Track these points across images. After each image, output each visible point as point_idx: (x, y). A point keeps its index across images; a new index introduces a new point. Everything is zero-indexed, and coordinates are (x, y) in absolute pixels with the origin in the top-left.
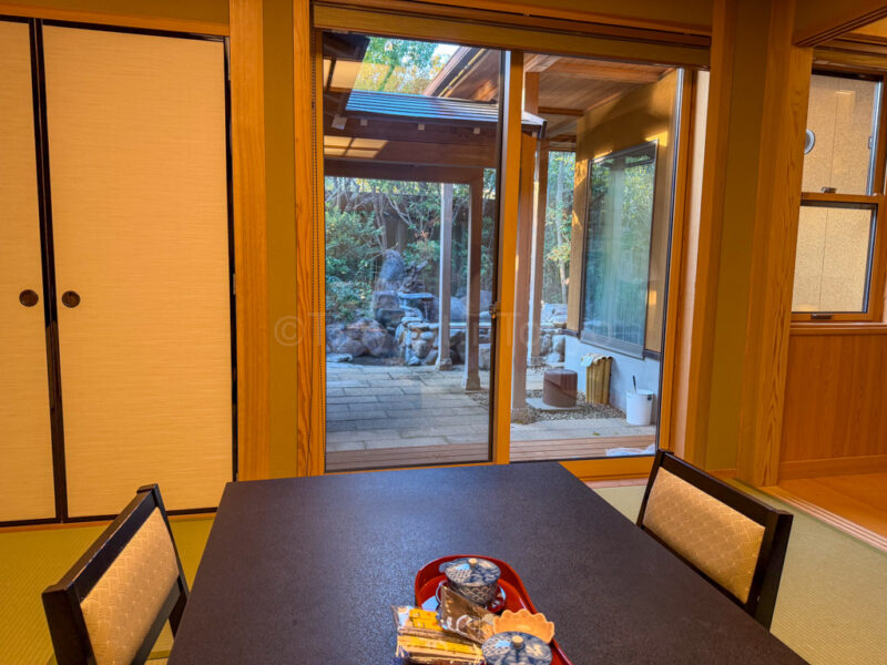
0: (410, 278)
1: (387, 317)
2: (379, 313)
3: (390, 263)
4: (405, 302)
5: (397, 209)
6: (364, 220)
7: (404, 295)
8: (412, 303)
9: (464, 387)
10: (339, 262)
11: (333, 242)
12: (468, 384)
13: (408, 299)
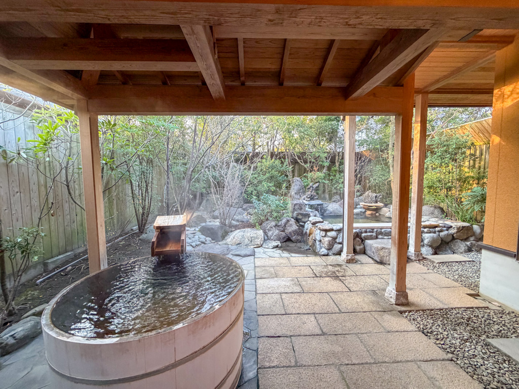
0: (309, 193)
1: (300, 217)
2: (295, 215)
3: (296, 185)
4: (307, 206)
5: (297, 158)
6: (282, 163)
7: (307, 203)
8: (311, 207)
9: (393, 301)
10: (270, 185)
11: (267, 175)
12: (397, 299)
13: (309, 205)
